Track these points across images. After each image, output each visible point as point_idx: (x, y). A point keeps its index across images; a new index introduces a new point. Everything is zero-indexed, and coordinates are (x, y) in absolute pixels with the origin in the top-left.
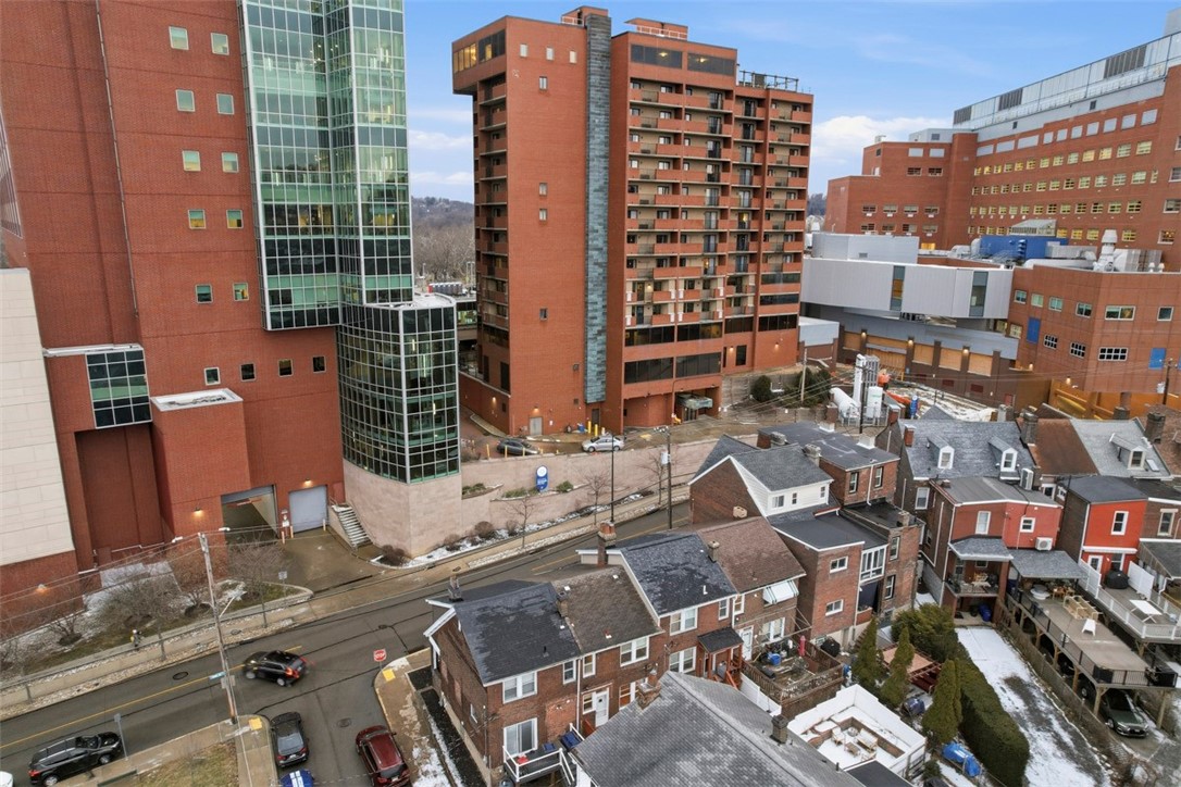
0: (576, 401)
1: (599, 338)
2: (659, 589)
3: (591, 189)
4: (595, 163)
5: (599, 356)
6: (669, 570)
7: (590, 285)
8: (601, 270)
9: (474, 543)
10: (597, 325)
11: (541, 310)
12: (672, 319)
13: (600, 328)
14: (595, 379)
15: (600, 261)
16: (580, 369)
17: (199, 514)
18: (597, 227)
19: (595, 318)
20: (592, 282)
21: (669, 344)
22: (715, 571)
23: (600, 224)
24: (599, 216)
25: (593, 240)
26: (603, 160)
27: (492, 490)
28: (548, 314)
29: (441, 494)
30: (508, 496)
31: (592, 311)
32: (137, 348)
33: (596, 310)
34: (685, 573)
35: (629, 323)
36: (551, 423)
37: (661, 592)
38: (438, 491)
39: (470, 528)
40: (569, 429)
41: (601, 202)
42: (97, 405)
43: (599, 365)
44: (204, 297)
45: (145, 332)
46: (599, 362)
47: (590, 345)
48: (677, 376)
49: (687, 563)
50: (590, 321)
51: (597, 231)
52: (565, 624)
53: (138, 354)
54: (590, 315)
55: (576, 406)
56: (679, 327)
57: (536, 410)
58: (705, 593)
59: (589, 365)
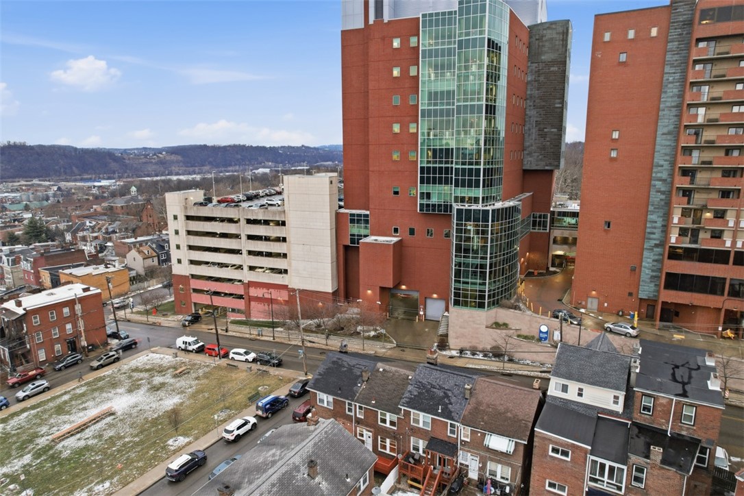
0: (630, 294)
1: (655, 249)
2: (416, 393)
3: (659, 133)
4: (666, 112)
5: (655, 263)
6: (434, 388)
7: (651, 208)
8: (663, 197)
9: (485, 356)
10: (655, 239)
11: (606, 222)
12: (728, 244)
13: (657, 242)
14: (649, 281)
15: (663, 189)
16: (635, 270)
17: (369, 292)
18: (662, 162)
19: (654, 233)
20: (653, 205)
21: (723, 266)
22: (461, 404)
23: (666, 161)
24: (666, 154)
25: (656, 173)
26: (674, 109)
27: (511, 329)
28: (611, 226)
29: (471, 319)
30: (519, 336)
31: (650, 228)
32: (368, 212)
33: (655, 228)
34: (442, 394)
35: (673, 240)
36: (606, 305)
37: (415, 396)
38: (469, 317)
39: (489, 347)
40: (621, 313)
41: (668, 143)
42: (351, 235)
43: (653, 271)
44: (396, 193)
45: (371, 206)
46: (655, 268)
47: (646, 253)
48: (729, 295)
49: (449, 390)
50: (647, 236)
51: (662, 166)
52: (361, 385)
53: (367, 216)
54: (648, 230)
55: (630, 298)
56: (736, 253)
57: (594, 292)
58: (440, 411)
59: (643, 269)
